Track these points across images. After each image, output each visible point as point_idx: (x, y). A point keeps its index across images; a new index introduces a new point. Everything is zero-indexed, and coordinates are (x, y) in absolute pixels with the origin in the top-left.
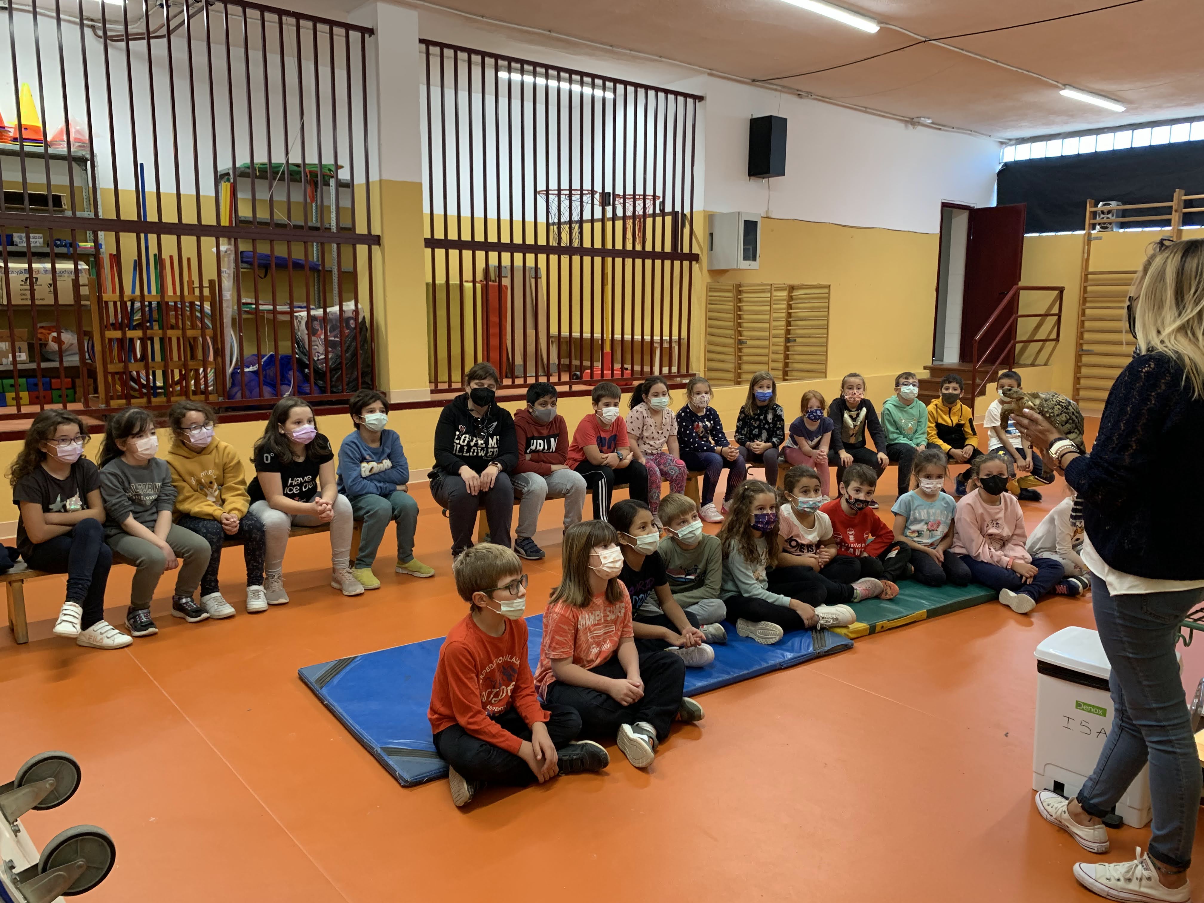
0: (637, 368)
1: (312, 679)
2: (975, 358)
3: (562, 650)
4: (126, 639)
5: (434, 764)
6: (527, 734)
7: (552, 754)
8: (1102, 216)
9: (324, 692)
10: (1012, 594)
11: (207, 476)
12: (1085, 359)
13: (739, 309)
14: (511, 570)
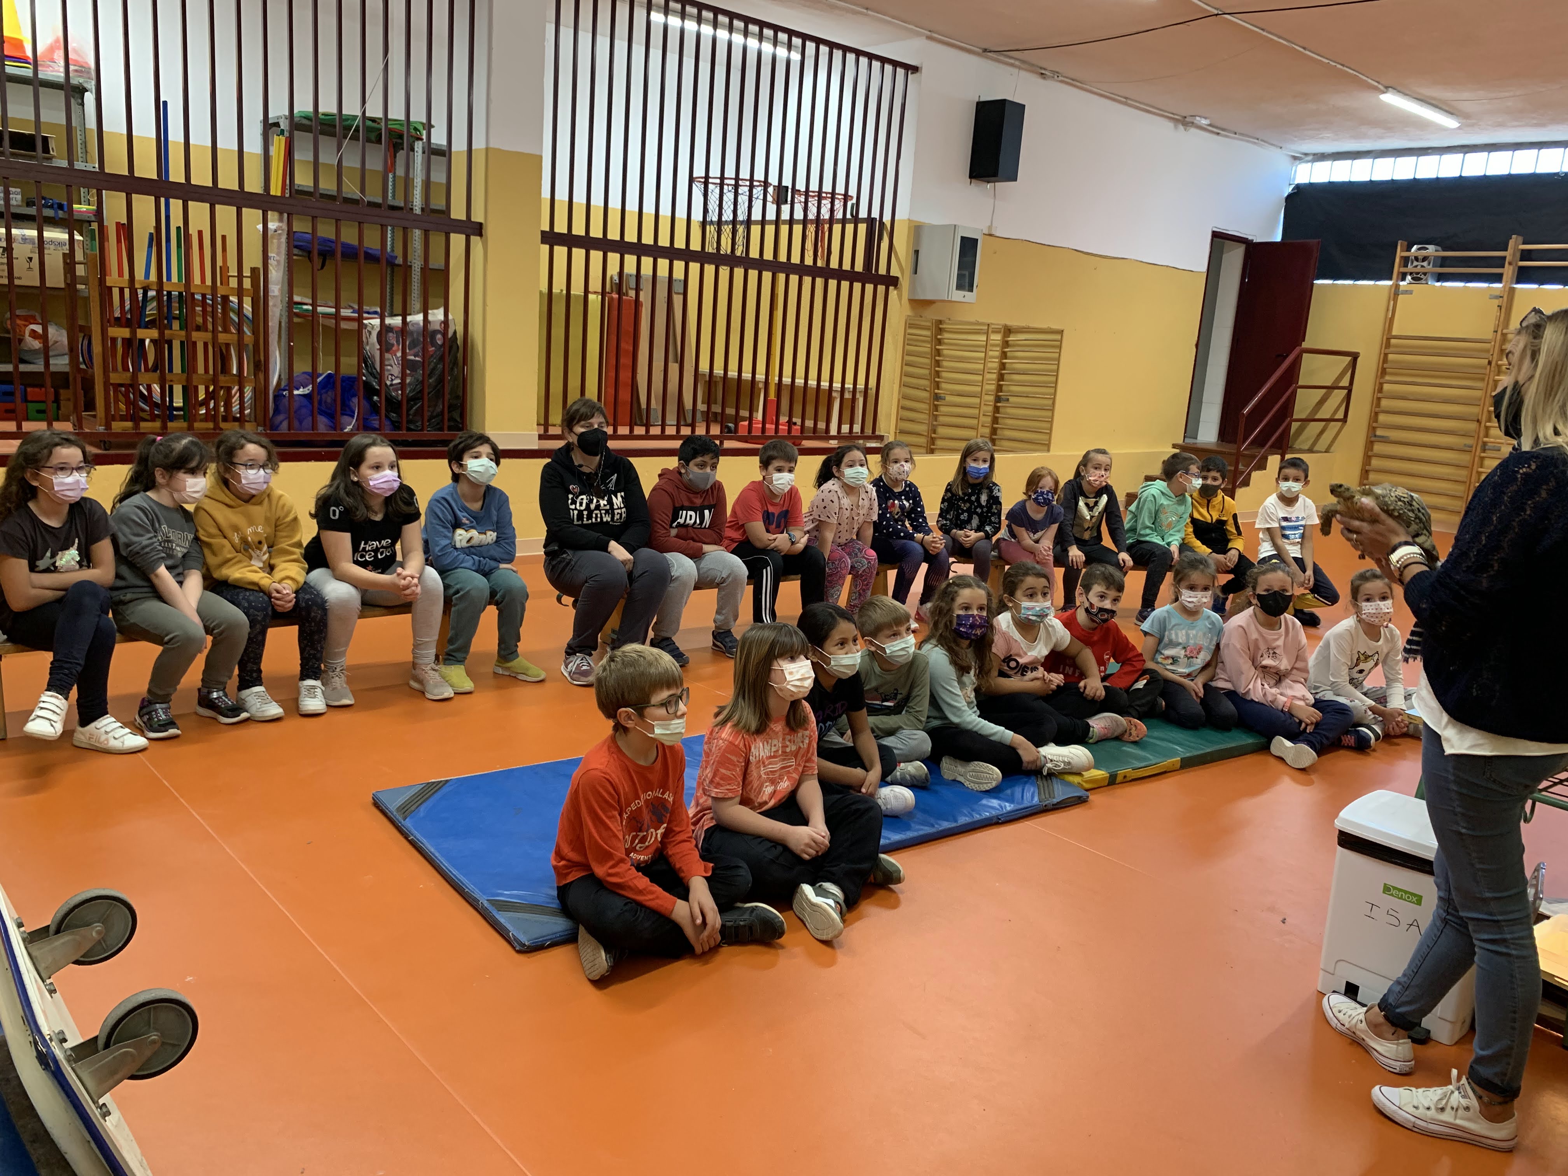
0: (809, 423)
1: (393, 806)
2: (1241, 436)
3: (728, 787)
4: (139, 741)
5: (558, 925)
6: (684, 893)
7: (715, 919)
8: (1415, 263)
9: (408, 824)
10: (1288, 744)
11: (256, 533)
12: (1378, 448)
13: (939, 353)
14: (670, 681)
